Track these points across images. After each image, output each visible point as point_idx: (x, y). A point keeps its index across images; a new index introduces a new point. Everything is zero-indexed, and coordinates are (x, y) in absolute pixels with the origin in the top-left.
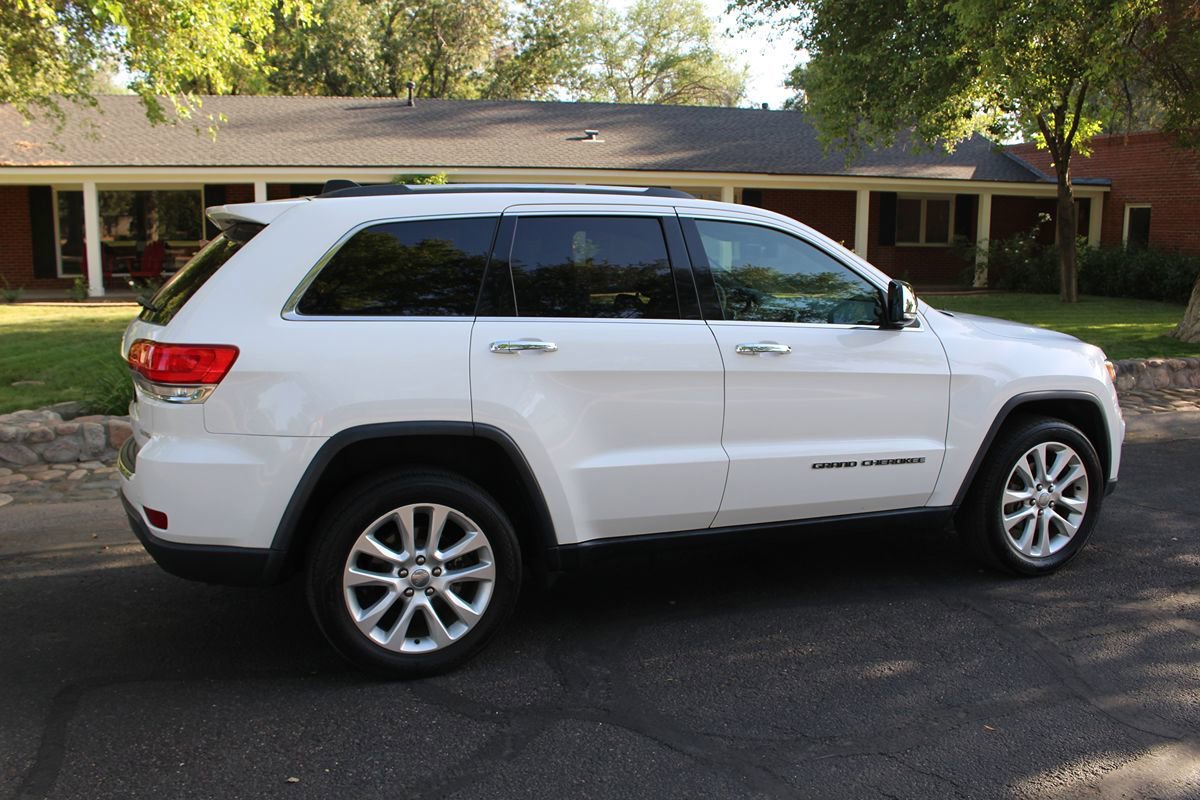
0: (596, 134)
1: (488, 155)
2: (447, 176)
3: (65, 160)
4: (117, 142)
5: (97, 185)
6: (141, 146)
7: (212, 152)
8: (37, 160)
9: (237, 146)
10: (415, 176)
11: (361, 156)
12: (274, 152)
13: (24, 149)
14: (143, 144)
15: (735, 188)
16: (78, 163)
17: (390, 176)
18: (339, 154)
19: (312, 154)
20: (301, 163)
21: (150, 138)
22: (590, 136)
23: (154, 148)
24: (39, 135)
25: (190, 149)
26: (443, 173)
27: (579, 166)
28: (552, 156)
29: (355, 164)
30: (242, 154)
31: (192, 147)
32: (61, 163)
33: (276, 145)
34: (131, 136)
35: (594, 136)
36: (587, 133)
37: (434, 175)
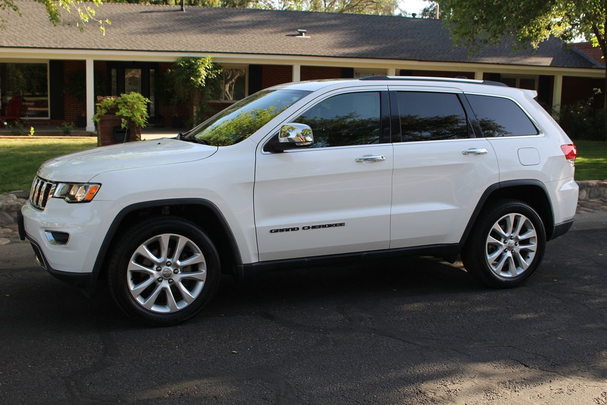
0: (305, 32)
1: (235, 45)
2: (212, 58)
7: (54, 39)
9: (71, 35)
10: (191, 58)
11: (153, 44)
12: (95, 40)
15: (396, 70)
17: (175, 57)
18: (137, 42)
19: (120, 42)
20: (114, 48)
21: (12, 28)
22: (301, 34)
23: (16, 35)
25: (39, 36)
26: (210, 56)
27: (295, 53)
28: (277, 47)
29: (149, 49)
30: (75, 40)
31: (41, 35)
33: (96, 35)
35: (303, 34)
36: (299, 32)
37: (204, 58)
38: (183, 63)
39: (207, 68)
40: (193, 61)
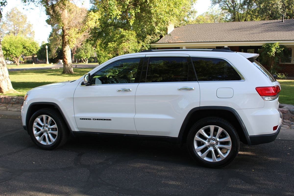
3: (184, 41)
4: (197, 36)
5: (186, 47)
6: (202, 37)
8: (177, 41)
9: (227, 36)
10: (270, 43)
13: (175, 38)
14: (203, 36)
16: (186, 42)
24: (180, 35)
29: (257, 40)
30: (227, 38)
32: (182, 42)
33: (237, 35)
34: (201, 34)
37: (275, 43)
38: (265, 46)
39: (276, 48)
40: (270, 45)
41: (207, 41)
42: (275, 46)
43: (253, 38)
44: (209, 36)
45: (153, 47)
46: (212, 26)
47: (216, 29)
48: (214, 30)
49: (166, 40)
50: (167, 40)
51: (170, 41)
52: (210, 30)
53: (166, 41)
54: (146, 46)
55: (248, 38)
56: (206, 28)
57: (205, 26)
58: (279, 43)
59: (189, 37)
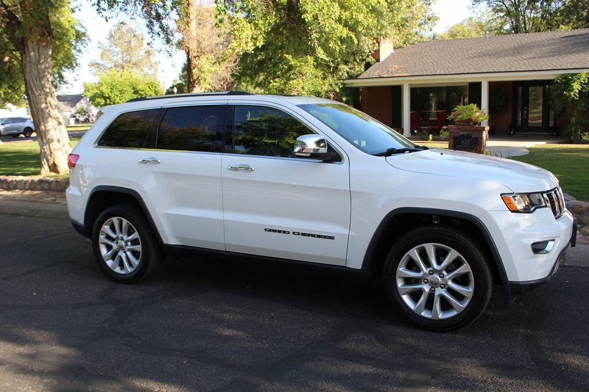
3: (408, 73)
4: (435, 63)
5: (410, 85)
6: (444, 65)
8: (396, 73)
10: (569, 74)
13: (394, 69)
14: (446, 64)
16: (412, 74)
24: (404, 62)
32: (404, 75)
33: (510, 60)
34: (442, 60)
37: (580, 73)
38: (560, 80)
39: (582, 83)
40: (570, 77)
41: (451, 73)
42: (579, 79)
43: (542, 64)
44: (457, 62)
45: (348, 86)
46: (465, 44)
47: (471, 48)
48: (467, 51)
49: (376, 72)
50: (378, 71)
51: (384, 74)
52: (461, 51)
53: (376, 74)
54: (336, 84)
55: (532, 64)
56: (453, 47)
57: (452, 44)
58: (587, 73)
59: (419, 65)
